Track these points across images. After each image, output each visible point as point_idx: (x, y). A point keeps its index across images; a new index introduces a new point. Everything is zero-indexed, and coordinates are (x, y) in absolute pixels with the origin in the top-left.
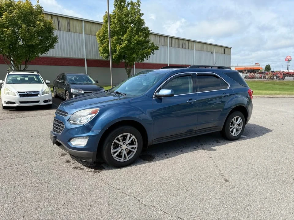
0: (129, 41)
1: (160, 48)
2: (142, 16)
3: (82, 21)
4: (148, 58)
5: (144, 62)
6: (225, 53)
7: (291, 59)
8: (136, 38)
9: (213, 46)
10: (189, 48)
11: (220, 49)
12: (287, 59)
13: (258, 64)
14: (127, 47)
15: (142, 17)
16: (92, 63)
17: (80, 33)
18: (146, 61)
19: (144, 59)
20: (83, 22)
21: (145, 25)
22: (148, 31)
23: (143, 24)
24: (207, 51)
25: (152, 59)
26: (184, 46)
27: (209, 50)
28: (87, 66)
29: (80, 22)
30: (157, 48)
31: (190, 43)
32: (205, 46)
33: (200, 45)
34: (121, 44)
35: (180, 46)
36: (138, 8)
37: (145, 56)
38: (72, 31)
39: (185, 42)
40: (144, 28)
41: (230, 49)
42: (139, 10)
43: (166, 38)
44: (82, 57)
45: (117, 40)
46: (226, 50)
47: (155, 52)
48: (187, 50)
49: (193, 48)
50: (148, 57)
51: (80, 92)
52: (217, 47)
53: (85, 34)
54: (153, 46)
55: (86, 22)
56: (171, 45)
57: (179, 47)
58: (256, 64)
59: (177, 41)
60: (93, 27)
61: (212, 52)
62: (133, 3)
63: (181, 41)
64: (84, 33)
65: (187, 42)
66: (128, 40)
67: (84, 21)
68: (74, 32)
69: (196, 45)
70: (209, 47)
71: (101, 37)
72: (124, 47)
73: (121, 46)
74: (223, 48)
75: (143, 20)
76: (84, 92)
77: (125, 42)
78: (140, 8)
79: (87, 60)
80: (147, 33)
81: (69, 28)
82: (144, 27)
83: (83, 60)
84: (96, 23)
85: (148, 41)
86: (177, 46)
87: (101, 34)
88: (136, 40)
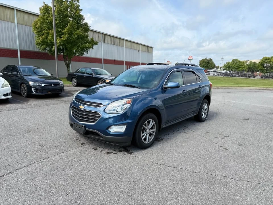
0: (70, 33)
1: (99, 43)
2: (81, 11)
3: (14, 9)
5: (84, 56)
6: (148, 52)
7: (192, 58)
9: (139, 45)
10: (120, 45)
11: (144, 47)
12: (190, 59)
13: (169, 62)
14: (68, 41)
15: (81, 13)
16: (26, 55)
17: (11, 22)
18: (86, 55)
19: (84, 53)
21: (85, 20)
22: (88, 27)
23: (83, 19)
24: (135, 49)
25: (91, 53)
26: (116, 43)
27: (136, 48)
28: (21, 57)
29: (11, 11)
30: (96, 44)
31: (121, 41)
32: (133, 44)
33: (129, 43)
34: (62, 38)
35: (112, 42)
36: (77, 3)
37: (85, 50)
38: (3, 19)
39: (116, 39)
40: (84, 24)
41: (151, 49)
42: (78, 6)
43: (99, 34)
44: (14, 48)
46: (149, 49)
47: (94, 47)
48: (118, 47)
49: (123, 46)
50: (88, 51)
51: (40, 84)
52: (142, 46)
53: (17, 23)
54: (93, 41)
55: (18, 10)
56: (104, 41)
57: (111, 44)
58: (168, 62)
59: (109, 38)
60: (26, 17)
61: (138, 50)
63: (112, 38)
65: (118, 40)
66: (68, 34)
67: (16, 10)
68: (5, 21)
69: (125, 43)
70: (136, 45)
71: (38, 28)
72: (65, 41)
73: (61, 39)
74: (147, 47)
75: (82, 16)
76: (45, 85)
77: (65, 35)
78: (79, 4)
79: (21, 51)
80: (86, 28)
82: (83, 22)
83: (16, 51)
84: (29, 13)
85: (87, 36)
86: (109, 43)
87: (38, 25)
88: (77, 34)
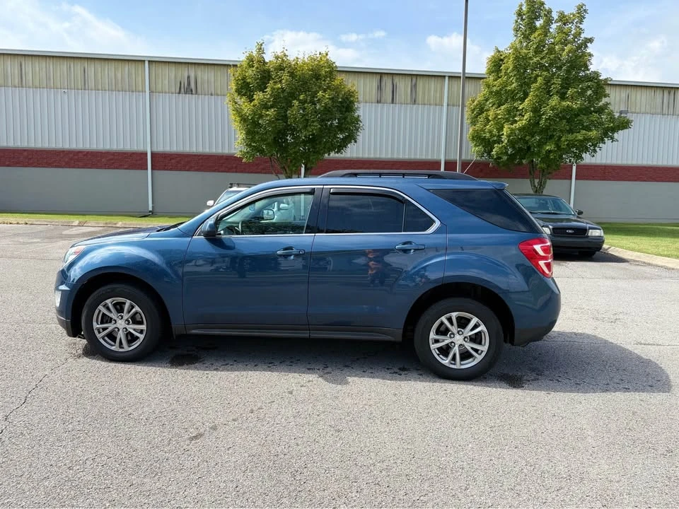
0: (536, 111)
3: (444, 77)
4: (595, 151)
8: (554, 104)
14: (531, 128)
17: (436, 105)
20: (447, 78)
29: (439, 81)
37: (586, 148)
38: (420, 101)
40: (588, 75)
42: (580, 32)
44: (435, 157)
45: (508, 111)
50: (597, 148)
53: (448, 105)
55: (454, 77)
62: (564, 16)
64: (445, 104)
66: (533, 111)
67: (449, 76)
68: (425, 104)
71: (474, 109)
72: (522, 128)
73: (514, 125)
77: (525, 114)
81: (414, 97)
83: (437, 163)
87: (476, 103)
88: (554, 109)
